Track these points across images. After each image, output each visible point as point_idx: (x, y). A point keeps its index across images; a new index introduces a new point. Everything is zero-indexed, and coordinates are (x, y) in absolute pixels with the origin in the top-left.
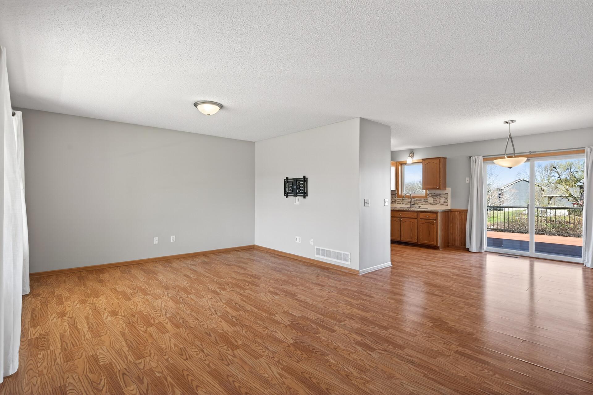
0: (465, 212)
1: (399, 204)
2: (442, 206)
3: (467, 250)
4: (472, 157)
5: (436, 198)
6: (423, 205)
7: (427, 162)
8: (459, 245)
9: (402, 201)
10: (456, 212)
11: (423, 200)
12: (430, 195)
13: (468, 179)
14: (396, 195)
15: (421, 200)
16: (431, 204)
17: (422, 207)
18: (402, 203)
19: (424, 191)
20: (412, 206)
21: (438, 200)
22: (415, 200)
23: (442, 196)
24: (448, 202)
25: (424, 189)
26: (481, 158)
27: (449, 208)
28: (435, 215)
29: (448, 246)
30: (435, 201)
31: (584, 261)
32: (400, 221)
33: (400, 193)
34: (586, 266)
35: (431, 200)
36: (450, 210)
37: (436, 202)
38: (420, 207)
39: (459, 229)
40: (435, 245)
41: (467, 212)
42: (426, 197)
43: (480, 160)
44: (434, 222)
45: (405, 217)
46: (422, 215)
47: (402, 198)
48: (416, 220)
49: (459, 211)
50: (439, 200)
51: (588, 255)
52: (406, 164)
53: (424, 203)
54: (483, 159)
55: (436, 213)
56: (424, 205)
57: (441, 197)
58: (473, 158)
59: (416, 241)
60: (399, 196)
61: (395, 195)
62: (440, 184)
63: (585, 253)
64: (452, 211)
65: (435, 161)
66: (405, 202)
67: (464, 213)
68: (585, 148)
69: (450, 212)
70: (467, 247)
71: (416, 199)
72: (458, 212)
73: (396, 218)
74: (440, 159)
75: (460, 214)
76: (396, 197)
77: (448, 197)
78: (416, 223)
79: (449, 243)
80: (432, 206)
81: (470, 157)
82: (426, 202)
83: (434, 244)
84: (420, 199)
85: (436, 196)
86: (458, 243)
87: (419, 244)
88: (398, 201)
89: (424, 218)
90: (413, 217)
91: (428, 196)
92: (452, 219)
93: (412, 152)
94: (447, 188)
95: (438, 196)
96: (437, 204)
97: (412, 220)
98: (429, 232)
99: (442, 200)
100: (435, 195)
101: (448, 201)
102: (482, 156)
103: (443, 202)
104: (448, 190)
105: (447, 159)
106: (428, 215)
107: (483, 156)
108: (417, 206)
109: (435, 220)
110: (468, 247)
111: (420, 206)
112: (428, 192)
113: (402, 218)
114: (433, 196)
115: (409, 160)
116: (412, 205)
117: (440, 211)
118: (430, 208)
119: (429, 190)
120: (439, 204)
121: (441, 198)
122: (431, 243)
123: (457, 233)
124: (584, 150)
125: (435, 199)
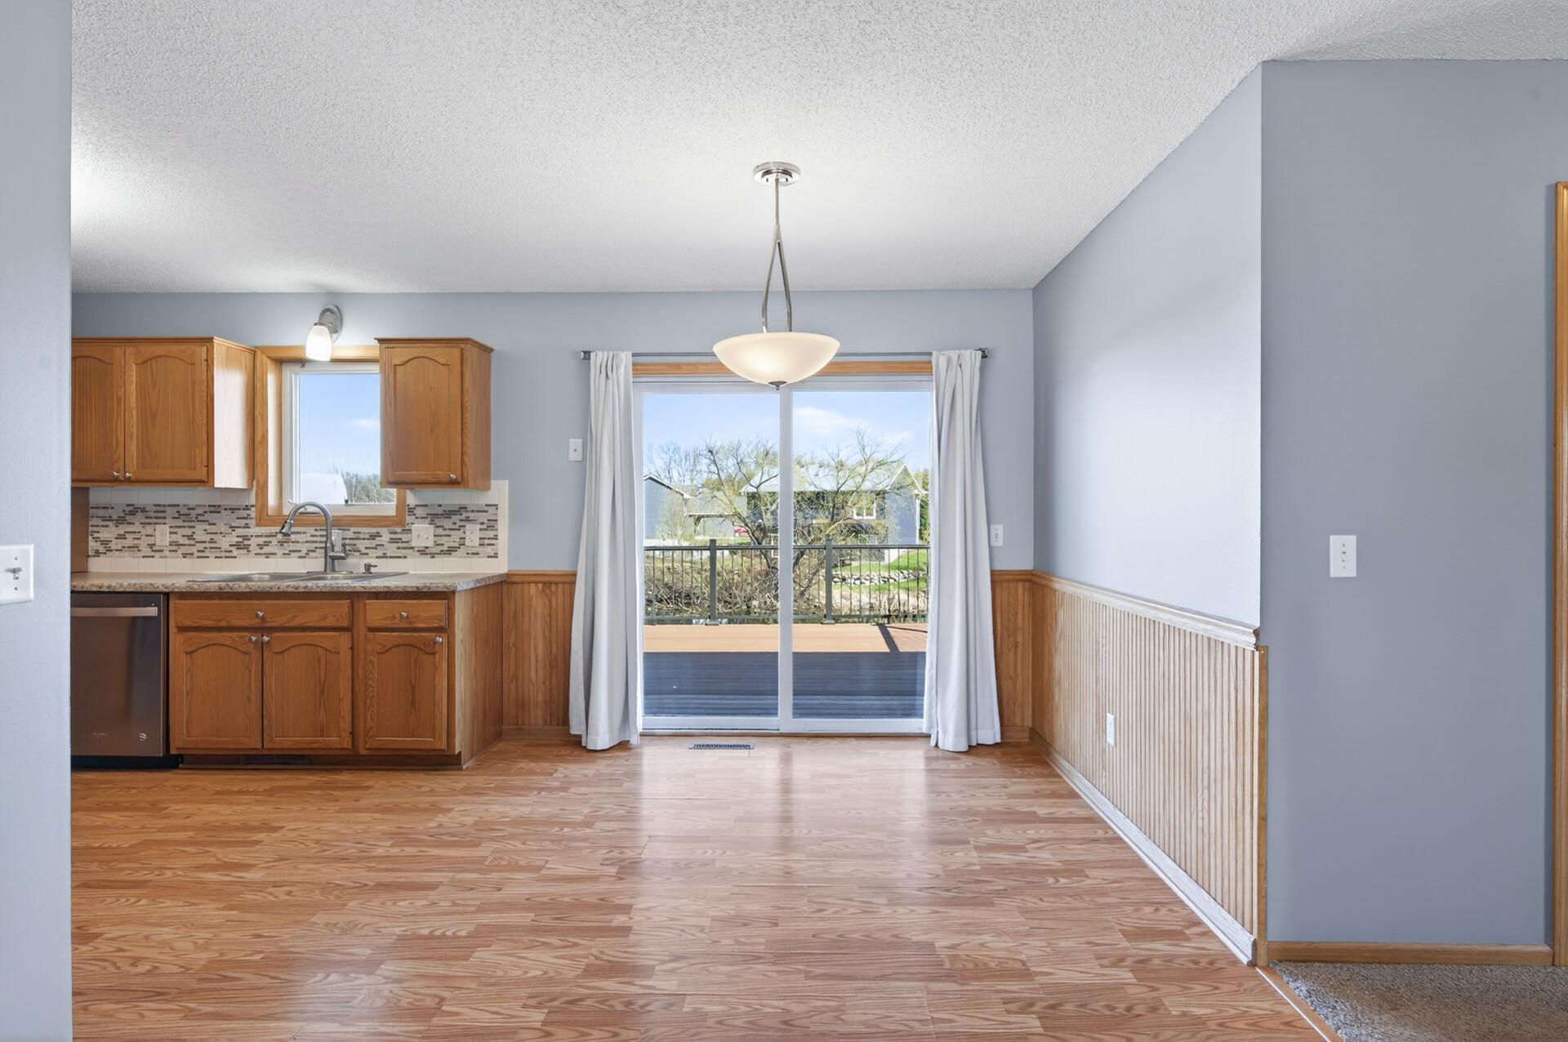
0: (564, 583)
1: (268, 555)
2: (475, 559)
3: (576, 746)
4: (592, 355)
5: (447, 523)
6: (385, 556)
7: (400, 354)
8: (541, 722)
9: (281, 543)
10: (529, 583)
11: (386, 536)
12: (419, 512)
13: (575, 443)
14: (253, 512)
15: (378, 535)
16: (423, 552)
17: (383, 566)
18: (280, 552)
19: (394, 491)
20: (331, 561)
21: (456, 535)
22: (349, 534)
23: (472, 516)
24: (499, 541)
25: (388, 482)
26: (625, 359)
27: (499, 567)
28: (438, 608)
29: (499, 736)
30: (441, 540)
31: (931, 726)
32: (262, 646)
33: (272, 500)
34: (937, 746)
35: (422, 533)
36: (508, 575)
37: (448, 543)
38: (373, 570)
39: (540, 657)
40: (443, 750)
41: (573, 583)
42: (399, 521)
43: (622, 370)
44: (435, 643)
45: (292, 624)
46: (376, 613)
47: (278, 529)
48: (344, 640)
49: (544, 579)
50: (460, 534)
51: (943, 710)
52: (302, 362)
53: (391, 549)
54: (634, 364)
55: (446, 595)
56: (391, 557)
57: (468, 520)
58: (598, 358)
59: (347, 743)
60: (263, 519)
61: (244, 513)
62: (463, 461)
63: (934, 703)
64: (515, 579)
65: (440, 354)
66: (292, 547)
67: (561, 586)
68: (931, 354)
69: (505, 587)
70: (574, 731)
71: (353, 529)
72: (536, 583)
73: (234, 635)
74: (462, 346)
75: (547, 591)
76: (252, 522)
77: (496, 520)
78: (345, 657)
79: (500, 720)
80: (427, 560)
81: (587, 354)
82: (404, 548)
83: (437, 746)
84: (374, 530)
85: (449, 514)
86: (537, 715)
87: (363, 755)
88: (261, 540)
89: (387, 623)
90: (330, 622)
91: (409, 519)
92: (515, 617)
93: (335, 310)
94: (494, 483)
95: (455, 518)
96: (450, 551)
97: (326, 639)
98: (413, 688)
99: (473, 534)
100: (440, 511)
101: (496, 537)
102: (630, 354)
103: (477, 542)
104: (499, 492)
105: (492, 354)
106: (404, 609)
107: (634, 355)
108: (357, 563)
109: (440, 630)
110: (578, 733)
111: (373, 561)
112: (411, 499)
113: (270, 630)
114: (433, 518)
115: (318, 345)
116: (333, 558)
117: (462, 585)
118: (416, 571)
119: (412, 489)
120: (462, 551)
121: (469, 526)
122: (423, 742)
123: (535, 672)
124: (930, 362)
125: (440, 531)
